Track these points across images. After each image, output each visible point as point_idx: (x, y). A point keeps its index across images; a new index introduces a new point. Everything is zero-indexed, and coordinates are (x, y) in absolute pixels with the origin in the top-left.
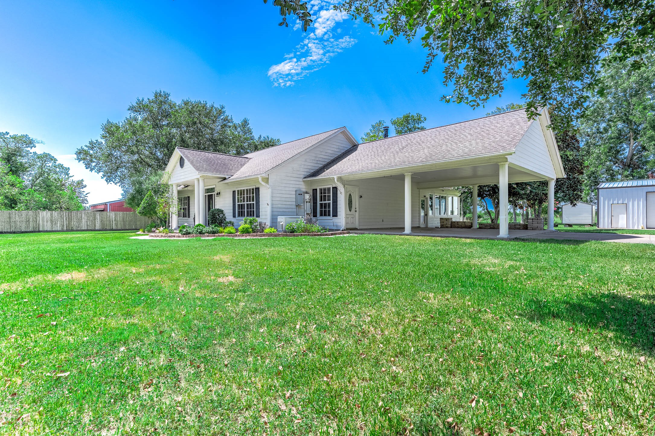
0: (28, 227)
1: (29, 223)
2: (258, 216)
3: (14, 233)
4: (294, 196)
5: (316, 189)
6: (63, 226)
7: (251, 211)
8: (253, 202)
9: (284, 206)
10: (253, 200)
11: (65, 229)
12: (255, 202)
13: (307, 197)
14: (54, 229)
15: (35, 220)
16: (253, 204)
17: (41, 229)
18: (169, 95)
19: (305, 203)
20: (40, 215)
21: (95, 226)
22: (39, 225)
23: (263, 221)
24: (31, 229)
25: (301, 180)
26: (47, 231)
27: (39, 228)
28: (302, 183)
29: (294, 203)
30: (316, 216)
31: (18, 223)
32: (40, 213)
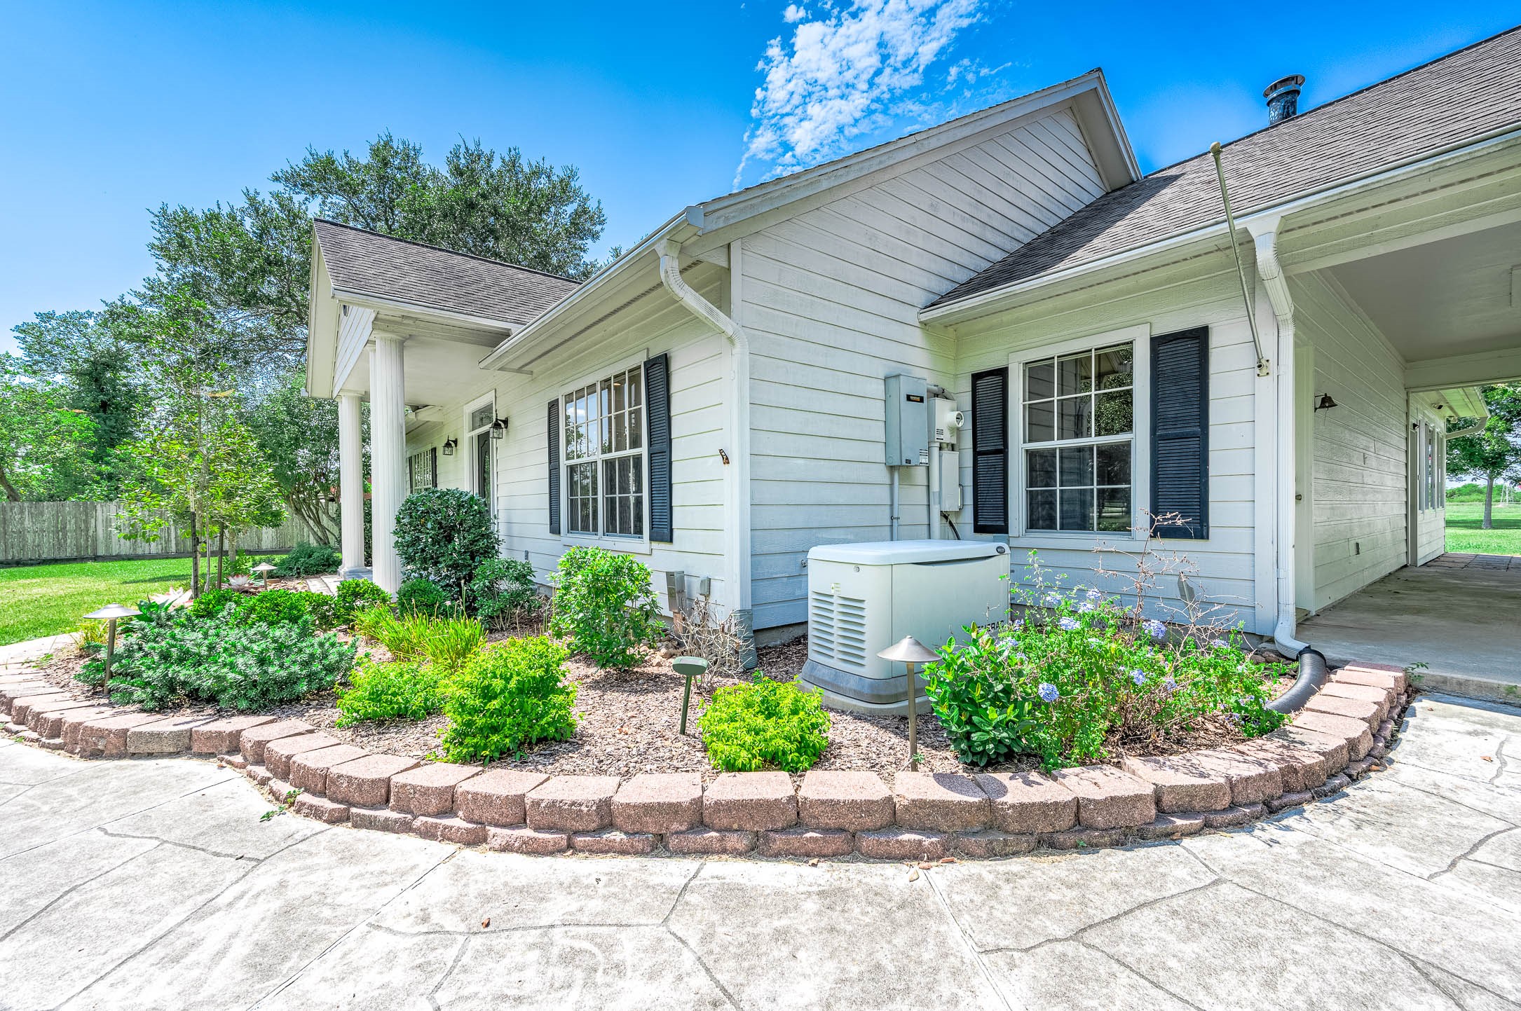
0: (60, 545)
1: (65, 536)
2: (663, 533)
3: (18, 563)
4: (877, 410)
5: (1002, 373)
6: (168, 541)
7: (624, 502)
8: (635, 451)
9: (826, 471)
10: (636, 443)
11: (173, 549)
12: (644, 450)
13: (948, 416)
14: (140, 552)
15: (83, 526)
16: (638, 459)
17: (101, 552)
18: (417, 152)
19: (936, 451)
20: (99, 512)
21: (260, 540)
22: (95, 539)
23: (697, 569)
24: (69, 553)
25: (912, 316)
26: (119, 558)
27: (95, 548)
28: (917, 336)
29: (878, 453)
30: (1004, 529)
31: (29, 537)
32: (99, 507)
